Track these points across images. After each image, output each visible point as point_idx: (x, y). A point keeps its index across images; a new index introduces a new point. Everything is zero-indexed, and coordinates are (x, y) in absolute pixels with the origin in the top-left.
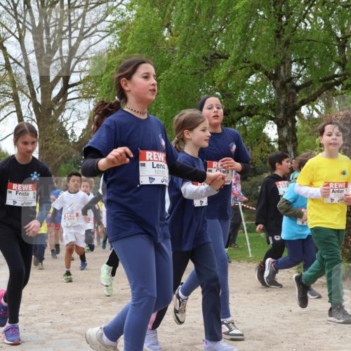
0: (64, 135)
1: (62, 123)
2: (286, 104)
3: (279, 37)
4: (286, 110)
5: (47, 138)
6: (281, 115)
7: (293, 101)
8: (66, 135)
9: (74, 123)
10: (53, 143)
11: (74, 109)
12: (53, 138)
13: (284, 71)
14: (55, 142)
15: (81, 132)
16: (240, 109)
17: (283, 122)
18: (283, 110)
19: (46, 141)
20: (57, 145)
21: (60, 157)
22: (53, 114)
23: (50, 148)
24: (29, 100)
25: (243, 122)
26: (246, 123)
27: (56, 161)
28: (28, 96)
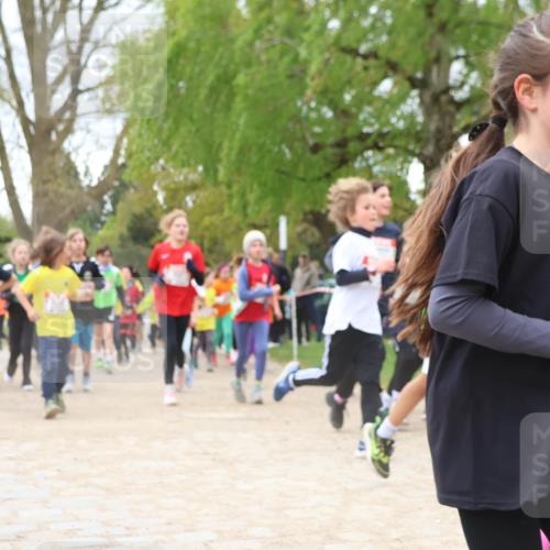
0: (73, 173)
1: (69, 154)
2: (439, 131)
3: (430, 15)
4: (438, 141)
5: (45, 178)
6: (430, 149)
7: (451, 127)
8: (76, 174)
9: (88, 154)
10: (55, 187)
11: (89, 131)
12: (56, 177)
13: (438, 75)
14: (59, 185)
15: (102, 169)
16: (362, 137)
17: (432, 160)
18: (433, 141)
19: (45, 182)
20: (62, 190)
21: (68, 210)
22: (54, 136)
23: (51, 195)
24: (14, 113)
25: (367, 160)
26: (371, 162)
27: (61, 215)
28: (12, 107)
